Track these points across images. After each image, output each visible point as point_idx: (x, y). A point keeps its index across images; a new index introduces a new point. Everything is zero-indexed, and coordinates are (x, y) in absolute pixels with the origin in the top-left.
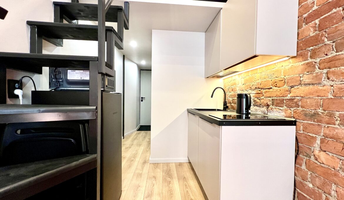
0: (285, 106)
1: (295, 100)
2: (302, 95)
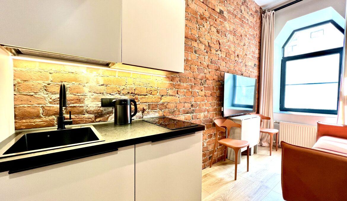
0: (158, 109)
1: (165, 104)
2: (168, 101)
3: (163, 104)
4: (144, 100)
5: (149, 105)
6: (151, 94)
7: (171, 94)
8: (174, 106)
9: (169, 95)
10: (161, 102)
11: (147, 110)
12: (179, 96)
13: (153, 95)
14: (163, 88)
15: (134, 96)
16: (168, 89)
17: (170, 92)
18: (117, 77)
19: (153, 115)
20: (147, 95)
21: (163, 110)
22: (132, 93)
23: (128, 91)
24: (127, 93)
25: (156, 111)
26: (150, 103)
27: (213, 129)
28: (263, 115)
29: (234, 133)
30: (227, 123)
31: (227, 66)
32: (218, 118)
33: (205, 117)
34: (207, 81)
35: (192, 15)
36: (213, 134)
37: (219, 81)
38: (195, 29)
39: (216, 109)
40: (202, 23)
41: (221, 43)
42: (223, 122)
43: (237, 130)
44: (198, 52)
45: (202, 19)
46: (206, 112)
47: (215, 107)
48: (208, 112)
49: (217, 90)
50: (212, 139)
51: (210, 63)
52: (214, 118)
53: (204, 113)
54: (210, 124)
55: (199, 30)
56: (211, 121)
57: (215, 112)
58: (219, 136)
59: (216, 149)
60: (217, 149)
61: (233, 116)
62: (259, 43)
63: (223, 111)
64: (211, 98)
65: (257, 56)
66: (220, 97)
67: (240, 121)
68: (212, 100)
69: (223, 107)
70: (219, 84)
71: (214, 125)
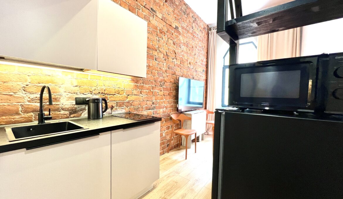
0: (125, 106)
1: (130, 102)
2: (133, 100)
3: (128, 102)
4: (113, 99)
5: (117, 103)
6: (118, 94)
7: (136, 93)
8: (138, 104)
9: (134, 95)
10: (127, 100)
11: (115, 107)
12: (142, 95)
13: (121, 95)
14: (128, 89)
15: (104, 95)
16: (133, 90)
17: (135, 92)
18: (89, 79)
19: (120, 111)
20: (115, 95)
21: (129, 107)
22: (102, 93)
23: (99, 91)
24: (98, 93)
25: (123, 108)
26: (117, 101)
27: (170, 122)
28: (209, 110)
29: (186, 125)
30: (181, 117)
31: (181, 71)
32: (174, 113)
33: (164, 112)
34: (165, 83)
35: (153, 29)
36: (171, 126)
37: (175, 83)
38: (156, 41)
39: (173, 105)
40: (161, 36)
41: (176, 53)
42: (178, 116)
43: (189, 122)
44: (158, 60)
45: (161, 33)
46: (165, 109)
47: (172, 104)
48: (166, 108)
49: (173, 90)
50: (169, 130)
51: (168, 69)
52: (171, 113)
53: (163, 109)
54: (168, 118)
55: (159, 41)
56: (169, 116)
57: (171, 109)
58: (175, 128)
59: (172, 138)
60: (174, 138)
61: (186, 111)
62: (207, 53)
63: (178, 108)
64: (168, 97)
65: (205, 63)
66: (176, 96)
67: (191, 115)
68: (170, 99)
69: (178, 104)
70: (175, 86)
71: (171, 118)
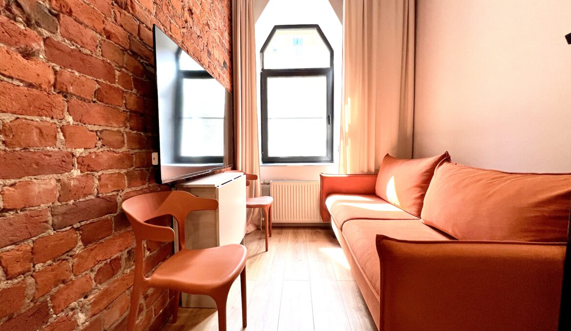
27: (121, 236)
30: (175, 202)
34: (64, 18)
36: (125, 255)
39: (129, 157)
46: (76, 173)
47: (125, 149)
50: (119, 275)
52: (121, 194)
53: (64, 177)
56: (112, 206)
57: (123, 171)
61: (189, 180)
63: (159, 166)
64: (97, 109)
67: (213, 189)
68: (107, 120)
69: (158, 151)
70: (136, 68)
71: (124, 219)
